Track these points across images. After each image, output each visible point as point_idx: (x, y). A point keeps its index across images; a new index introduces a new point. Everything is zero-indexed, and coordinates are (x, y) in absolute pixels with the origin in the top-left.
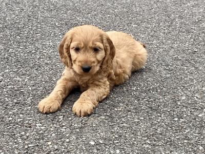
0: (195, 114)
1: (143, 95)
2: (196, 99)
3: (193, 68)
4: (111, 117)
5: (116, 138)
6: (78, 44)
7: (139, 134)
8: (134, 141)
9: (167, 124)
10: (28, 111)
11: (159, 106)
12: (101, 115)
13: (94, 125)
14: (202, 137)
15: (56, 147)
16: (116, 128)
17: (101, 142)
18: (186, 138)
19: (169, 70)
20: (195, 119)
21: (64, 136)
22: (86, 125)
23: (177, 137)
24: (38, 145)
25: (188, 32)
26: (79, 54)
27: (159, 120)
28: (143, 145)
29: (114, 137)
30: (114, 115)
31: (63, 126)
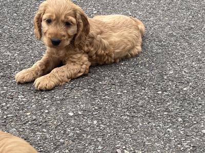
0: (180, 87)
1: (131, 69)
2: (184, 73)
3: (187, 44)
4: (94, 90)
5: (96, 109)
6: (50, 16)
7: (119, 106)
8: (114, 112)
9: (149, 97)
10: (12, 84)
11: (144, 80)
12: (85, 88)
13: (75, 98)
14: (183, 109)
15: (34, 117)
16: (97, 101)
17: (80, 113)
18: (167, 110)
19: (162, 46)
20: (179, 92)
21: (44, 108)
22: (68, 97)
23: (157, 109)
24: (17, 116)
25: (188, 9)
26: (50, 27)
27: (142, 93)
28: (121, 116)
29: (93, 109)
30: (97, 88)
31: (45, 98)
